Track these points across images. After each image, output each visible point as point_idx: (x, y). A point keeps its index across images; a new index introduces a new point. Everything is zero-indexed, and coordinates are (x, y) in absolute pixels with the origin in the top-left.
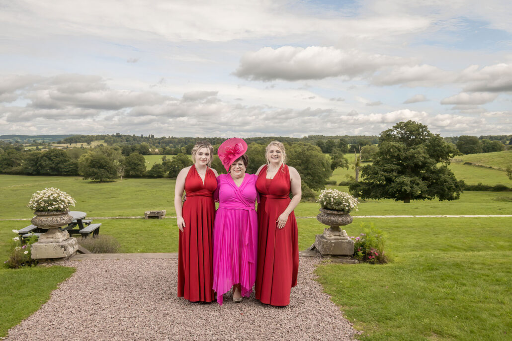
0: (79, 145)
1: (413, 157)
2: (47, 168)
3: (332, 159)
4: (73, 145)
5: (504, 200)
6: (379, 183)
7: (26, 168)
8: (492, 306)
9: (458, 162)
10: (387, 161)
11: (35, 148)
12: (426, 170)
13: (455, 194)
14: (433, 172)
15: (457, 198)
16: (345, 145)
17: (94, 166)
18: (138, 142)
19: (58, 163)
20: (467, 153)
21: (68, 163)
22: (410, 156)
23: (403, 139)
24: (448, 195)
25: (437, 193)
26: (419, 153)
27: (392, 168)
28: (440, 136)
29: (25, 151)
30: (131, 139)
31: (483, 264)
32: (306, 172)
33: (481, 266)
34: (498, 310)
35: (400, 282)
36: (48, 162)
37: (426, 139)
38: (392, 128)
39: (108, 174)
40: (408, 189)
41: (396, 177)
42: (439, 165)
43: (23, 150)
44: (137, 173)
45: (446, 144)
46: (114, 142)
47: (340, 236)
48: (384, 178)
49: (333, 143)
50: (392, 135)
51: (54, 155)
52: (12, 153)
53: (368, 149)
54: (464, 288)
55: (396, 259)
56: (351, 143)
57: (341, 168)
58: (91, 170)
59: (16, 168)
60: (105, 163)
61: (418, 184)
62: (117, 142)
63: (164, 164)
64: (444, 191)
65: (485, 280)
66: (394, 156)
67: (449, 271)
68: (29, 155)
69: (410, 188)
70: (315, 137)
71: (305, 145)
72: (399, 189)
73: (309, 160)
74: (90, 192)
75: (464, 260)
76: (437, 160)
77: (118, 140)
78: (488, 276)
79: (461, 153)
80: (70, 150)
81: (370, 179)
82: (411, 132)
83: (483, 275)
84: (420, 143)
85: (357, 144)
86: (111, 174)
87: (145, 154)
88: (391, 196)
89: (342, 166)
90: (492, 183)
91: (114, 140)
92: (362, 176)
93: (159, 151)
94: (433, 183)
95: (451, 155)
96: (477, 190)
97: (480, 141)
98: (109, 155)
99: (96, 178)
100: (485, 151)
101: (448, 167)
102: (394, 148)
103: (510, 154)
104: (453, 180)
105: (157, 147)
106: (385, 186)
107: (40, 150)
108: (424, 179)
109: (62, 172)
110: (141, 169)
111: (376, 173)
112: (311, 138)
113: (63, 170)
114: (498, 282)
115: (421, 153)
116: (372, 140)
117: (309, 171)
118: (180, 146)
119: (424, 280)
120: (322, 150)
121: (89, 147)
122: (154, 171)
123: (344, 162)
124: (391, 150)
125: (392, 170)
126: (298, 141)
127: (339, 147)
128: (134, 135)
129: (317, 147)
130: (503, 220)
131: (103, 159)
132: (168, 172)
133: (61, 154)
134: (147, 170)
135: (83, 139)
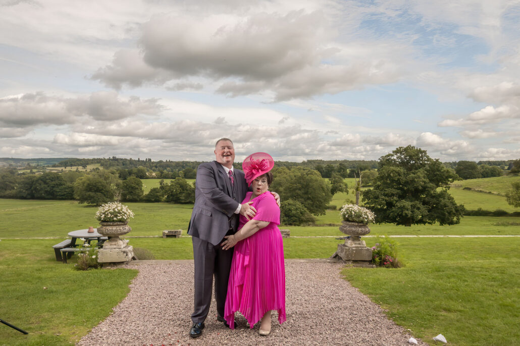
0: (74, 169)
1: (413, 181)
2: (43, 192)
3: (332, 183)
4: (68, 169)
5: (503, 225)
6: (379, 207)
7: (20, 192)
8: (488, 294)
9: (458, 187)
10: (388, 186)
11: (29, 171)
12: (426, 195)
13: (455, 219)
14: (433, 197)
15: (457, 223)
16: (345, 170)
17: (90, 190)
18: (135, 166)
19: (53, 187)
20: (466, 178)
21: (64, 186)
22: (410, 180)
23: (403, 164)
24: (448, 219)
25: (438, 217)
26: (419, 177)
27: (392, 192)
28: (439, 160)
29: (19, 174)
30: (128, 162)
31: (482, 268)
32: (306, 196)
33: (479, 269)
34: (493, 297)
35: (414, 279)
36: (43, 186)
37: (426, 164)
38: (391, 153)
39: (104, 198)
40: (409, 213)
41: (397, 201)
42: (439, 190)
43: (16, 173)
44: (134, 197)
45: (445, 169)
46: (111, 165)
47: (359, 244)
48: (385, 203)
49: (332, 167)
50: (392, 160)
51: (50, 179)
52: (7, 177)
53: (368, 174)
54: (466, 283)
55: (407, 265)
56: (351, 168)
57: (340, 193)
58: (88, 193)
59: (10, 192)
60: (102, 187)
61: (418, 209)
62: (113, 166)
63: (162, 188)
64: (444, 215)
65: (483, 278)
66: (395, 181)
67: (454, 273)
68: (24, 178)
69: (410, 213)
70: (314, 161)
71: (304, 170)
72: (400, 213)
73: (309, 184)
74: (86, 216)
75: (466, 265)
76: (436, 185)
77: (114, 163)
78: (486, 275)
79: (460, 178)
80: (66, 174)
81: (370, 203)
82: (411, 158)
83: (482, 275)
84: (420, 168)
85: (356, 169)
86: (107, 198)
87: (142, 177)
88: (392, 220)
89: (341, 190)
90: (492, 208)
91: (110, 164)
92: (363, 200)
93: (156, 175)
94: (433, 207)
95: (450, 179)
96: (477, 215)
97: (479, 167)
98: (106, 179)
99: (92, 203)
100: (484, 177)
101: (448, 191)
102: (394, 172)
103: (509, 179)
104: (453, 205)
105: (154, 171)
106: (385, 210)
107: (34, 173)
108: (424, 203)
109: (57, 196)
110: (139, 193)
111: (377, 198)
112: (310, 162)
113: (58, 194)
114: (494, 279)
115: (420, 177)
116: (372, 165)
117: (310, 196)
118: (177, 170)
119: (433, 278)
120: (322, 174)
121: (84, 170)
122: (152, 195)
123: (344, 186)
124: (392, 175)
125: (393, 195)
126: (297, 166)
127: (338, 172)
128: (131, 159)
129: (316, 171)
130: (501, 240)
131: (100, 182)
132: (166, 197)
133: (56, 177)
134: (144, 194)
135: (79, 162)
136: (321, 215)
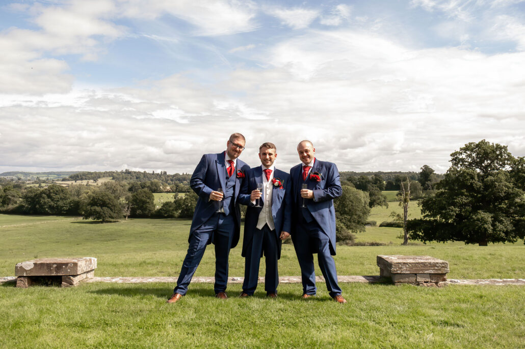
0: (85, 182)
1: (492, 185)
2: (46, 207)
4: (79, 182)
6: (444, 220)
7: (23, 206)
11: (37, 185)
14: (519, 206)
16: (381, 182)
17: (96, 204)
18: (149, 178)
19: (57, 201)
21: (69, 200)
26: (500, 180)
29: (26, 188)
30: (142, 175)
36: (47, 200)
38: (459, 150)
39: (111, 213)
43: (24, 187)
44: (145, 212)
46: (123, 179)
48: (454, 214)
49: (366, 179)
50: (460, 159)
51: (54, 192)
52: (9, 190)
56: (387, 180)
57: (379, 206)
58: (93, 208)
59: (12, 206)
60: (108, 201)
61: (501, 222)
62: (126, 179)
63: (176, 202)
68: (30, 192)
69: (491, 227)
74: (88, 233)
77: (127, 176)
80: (74, 188)
81: (432, 215)
86: (114, 212)
87: (155, 191)
89: (380, 204)
91: (123, 177)
93: (170, 188)
98: (114, 192)
99: (98, 218)
105: (169, 184)
106: (452, 225)
107: (43, 187)
110: (150, 207)
113: (62, 209)
117: (346, 209)
121: (95, 184)
122: (164, 210)
127: (374, 184)
128: (145, 172)
131: (107, 196)
132: (180, 211)
133: (62, 190)
134: (156, 209)
135: (90, 176)
136: (360, 232)
